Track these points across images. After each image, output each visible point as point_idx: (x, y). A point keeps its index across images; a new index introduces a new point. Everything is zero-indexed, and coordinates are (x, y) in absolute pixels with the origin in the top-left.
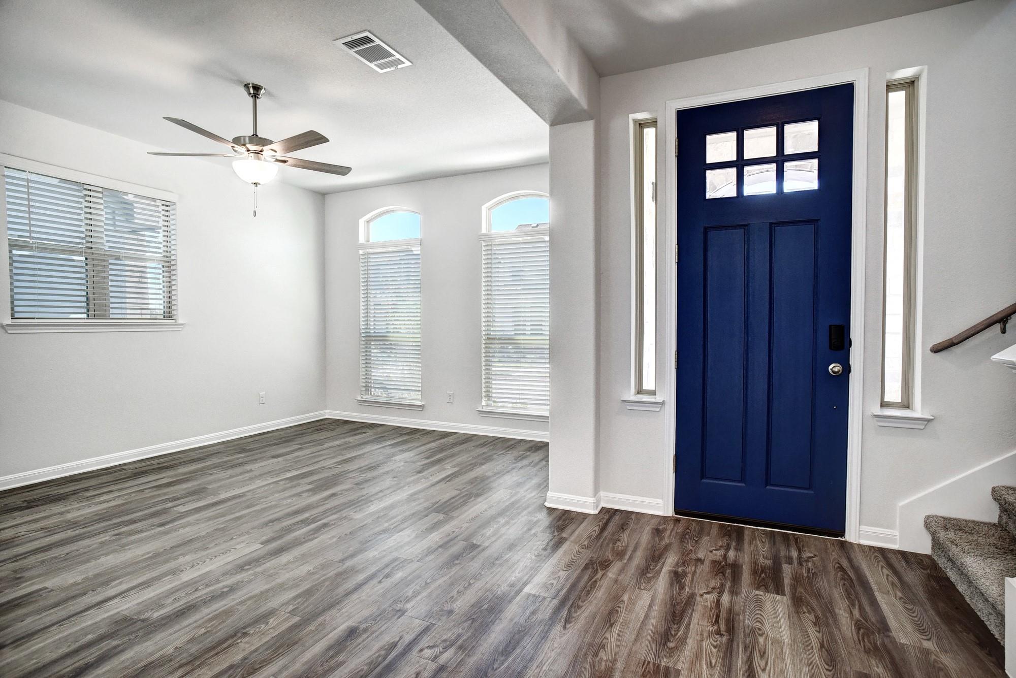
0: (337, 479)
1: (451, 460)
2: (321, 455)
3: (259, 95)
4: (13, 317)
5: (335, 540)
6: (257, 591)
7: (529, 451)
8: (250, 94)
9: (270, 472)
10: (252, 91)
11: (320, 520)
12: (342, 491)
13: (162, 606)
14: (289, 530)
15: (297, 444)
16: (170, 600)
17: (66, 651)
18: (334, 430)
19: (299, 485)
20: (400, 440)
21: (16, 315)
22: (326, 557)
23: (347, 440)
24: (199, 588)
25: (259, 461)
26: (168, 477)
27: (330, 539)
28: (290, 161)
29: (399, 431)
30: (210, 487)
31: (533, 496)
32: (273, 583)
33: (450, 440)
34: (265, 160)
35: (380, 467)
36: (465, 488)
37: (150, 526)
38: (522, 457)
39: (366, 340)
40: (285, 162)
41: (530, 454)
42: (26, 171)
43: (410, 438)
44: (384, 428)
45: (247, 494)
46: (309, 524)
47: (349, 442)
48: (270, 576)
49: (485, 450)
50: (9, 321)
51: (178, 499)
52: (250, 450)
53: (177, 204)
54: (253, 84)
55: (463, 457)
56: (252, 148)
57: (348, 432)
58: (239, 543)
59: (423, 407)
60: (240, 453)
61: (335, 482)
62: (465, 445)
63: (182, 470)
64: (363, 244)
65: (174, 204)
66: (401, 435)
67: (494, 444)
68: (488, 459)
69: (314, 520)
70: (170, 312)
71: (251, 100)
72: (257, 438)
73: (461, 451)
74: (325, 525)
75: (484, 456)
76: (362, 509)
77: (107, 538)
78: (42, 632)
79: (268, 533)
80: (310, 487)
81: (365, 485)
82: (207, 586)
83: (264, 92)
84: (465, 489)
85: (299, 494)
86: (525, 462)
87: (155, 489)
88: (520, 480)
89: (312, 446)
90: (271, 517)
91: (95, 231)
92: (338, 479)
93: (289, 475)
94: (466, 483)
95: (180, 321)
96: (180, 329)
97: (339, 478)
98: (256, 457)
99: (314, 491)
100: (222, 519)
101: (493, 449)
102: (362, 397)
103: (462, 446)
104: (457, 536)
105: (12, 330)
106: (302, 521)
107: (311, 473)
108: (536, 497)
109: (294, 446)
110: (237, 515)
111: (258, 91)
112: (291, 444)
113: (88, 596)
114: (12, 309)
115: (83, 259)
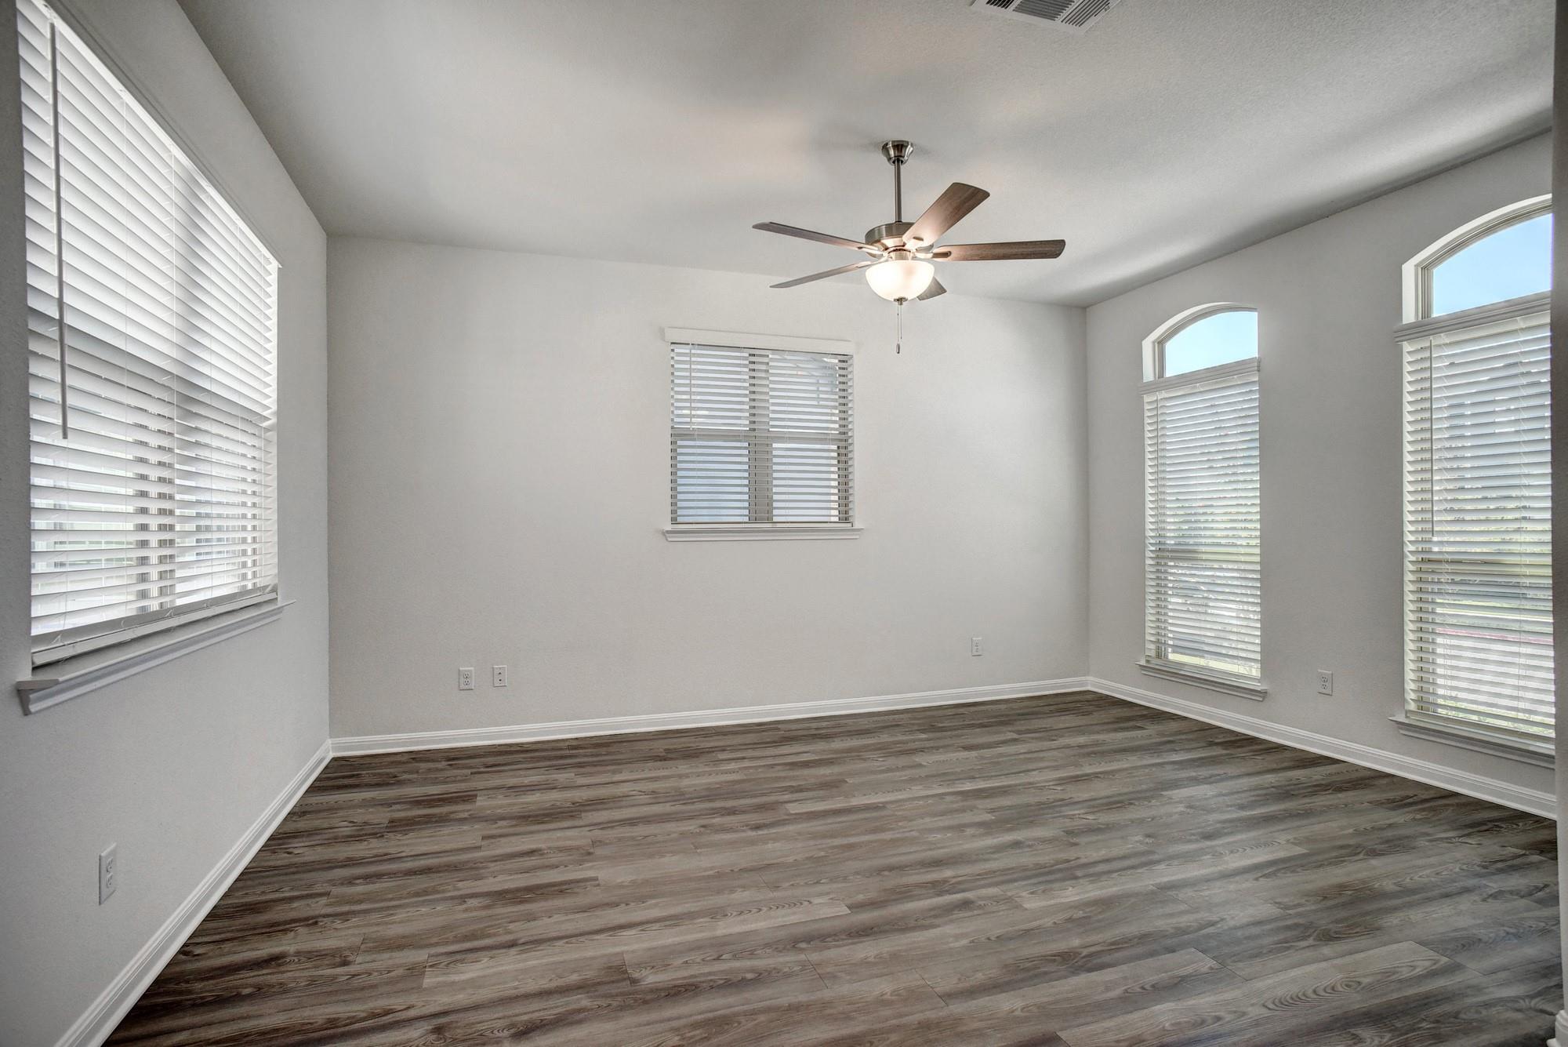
0: (1042, 812)
1: (1299, 823)
2: (1042, 759)
3: (904, 157)
4: (674, 521)
5: (964, 942)
6: (784, 1001)
7: (1542, 852)
8: (889, 159)
9: (944, 774)
10: (892, 152)
11: (963, 891)
12: (1035, 840)
13: (666, 966)
14: (904, 894)
15: (1013, 732)
16: (679, 962)
17: (546, 986)
18: (1089, 713)
19: (972, 809)
20: (1203, 755)
21: (680, 519)
22: (926, 976)
23: (1101, 737)
24: (724, 957)
25: (941, 750)
26: (814, 752)
27: (957, 937)
28: (955, 252)
29: (1207, 734)
30: (850, 781)
31: (1515, 999)
32: (818, 995)
33: (1317, 774)
34: (914, 258)
35: (1132, 806)
36: (1299, 905)
37: (742, 824)
38: (1508, 863)
39: (1157, 557)
40: (946, 255)
41: (1541, 862)
42: (688, 344)
43: (1227, 755)
44: (1184, 724)
45: (888, 806)
46: (940, 894)
47: (1104, 743)
48: (821, 977)
49: (1399, 817)
50: (669, 527)
51: (801, 791)
52: (942, 729)
53: (854, 356)
54: (893, 142)
55: (1330, 824)
56: (890, 242)
57: (1108, 723)
58: (820, 895)
59: (1263, 694)
60: (923, 731)
61: (1031, 819)
62: (1351, 793)
63: (837, 744)
64: (1150, 384)
65: (852, 357)
66: (1211, 744)
67: (1432, 809)
68: (1396, 845)
69: (954, 888)
70: (846, 512)
71: (892, 168)
72: (961, 710)
73: (1329, 808)
74: (966, 904)
75: (1389, 834)
76: (1052, 889)
77: (691, 828)
78: (548, 943)
79: (871, 889)
80: (988, 817)
81: (1083, 840)
82: (735, 957)
83: (912, 149)
84: (1301, 909)
85: (961, 828)
86: (1517, 881)
87: (788, 767)
88: (1482, 933)
89: (1036, 738)
90: (894, 861)
91: (759, 407)
92: (1044, 814)
93: (968, 786)
94: (1307, 894)
95: (857, 526)
96: (857, 537)
97: (1046, 811)
98: (941, 743)
99: (987, 827)
100: (829, 841)
101: (1425, 821)
102: (1148, 661)
103: (1340, 795)
104: (1220, 1036)
105: (672, 537)
106: (934, 884)
107: (1004, 791)
108: (1522, 1004)
109: (1009, 733)
110: (852, 840)
111: (901, 151)
112: (1004, 729)
113: (617, 909)
114: (674, 512)
115: (746, 444)
